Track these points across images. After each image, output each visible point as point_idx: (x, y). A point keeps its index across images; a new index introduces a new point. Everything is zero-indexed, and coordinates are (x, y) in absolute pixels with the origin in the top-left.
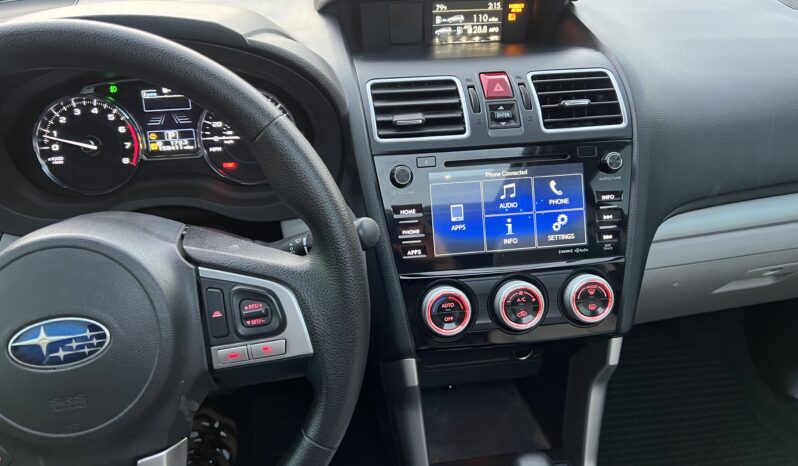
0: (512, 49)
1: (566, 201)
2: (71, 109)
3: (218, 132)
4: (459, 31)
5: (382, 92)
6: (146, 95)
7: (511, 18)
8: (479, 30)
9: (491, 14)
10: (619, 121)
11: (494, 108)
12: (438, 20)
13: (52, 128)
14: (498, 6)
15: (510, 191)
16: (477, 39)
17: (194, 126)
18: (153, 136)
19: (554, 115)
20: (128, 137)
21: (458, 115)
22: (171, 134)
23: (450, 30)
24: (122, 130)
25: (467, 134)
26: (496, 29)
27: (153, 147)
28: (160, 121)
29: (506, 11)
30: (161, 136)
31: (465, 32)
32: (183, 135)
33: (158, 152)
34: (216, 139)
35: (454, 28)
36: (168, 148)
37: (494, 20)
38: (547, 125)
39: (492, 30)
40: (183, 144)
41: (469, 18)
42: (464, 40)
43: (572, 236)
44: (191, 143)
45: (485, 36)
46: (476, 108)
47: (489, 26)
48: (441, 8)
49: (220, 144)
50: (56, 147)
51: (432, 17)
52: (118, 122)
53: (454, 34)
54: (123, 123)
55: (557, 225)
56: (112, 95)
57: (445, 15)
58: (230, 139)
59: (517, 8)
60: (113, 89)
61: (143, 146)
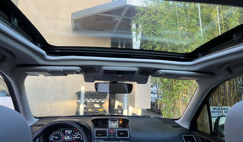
0: (120, 127)
2: (56, 132)
3: (75, 137)
4: (112, 125)
5: (97, 131)
6: (66, 131)
7: (120, 123)
8: (115, 125)
9: (117, 122)
10: (128, 137)
11: (111, 134)
12: (109, 123)
13: (52, 135)
14: (118, 121)
17: (71, 136)
18: (65, 137)
19: (119, 135)
20: (62, 137)
21: (106, 134)
22: (68, 137)
25: (107, 137)
27: (65, 138)
28: (67, 135)
30: (66, 137)
31: (113, 125)
32: (69, 137)
33: (65, 139)
34: (74, 138)
36: (67, 139)
37: (118, 123)
38: (118, 137)
40: (69, 138)
41: (114, 123)
42: (113, 126)
45: (116, 126)
46: (108, 134)
47: (117, 124)
48: (110, 121)
50: (52, 138)
52: (61, 135)
58: (76, 138)
59: (121, 122)
60: (62, 130)
61: (64, 138)
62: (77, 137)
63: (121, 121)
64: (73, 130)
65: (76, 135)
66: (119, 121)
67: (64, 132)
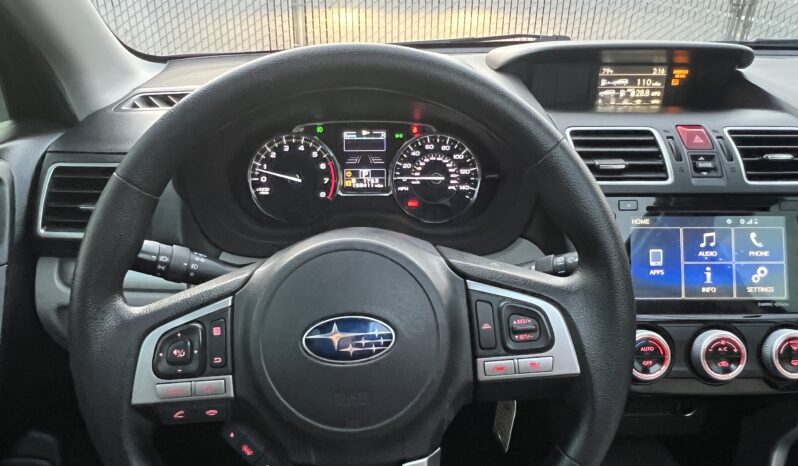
1: (766, 254)
2: (281, 146)
3: (407, 172)
4: (622, 93)
6: (348, 135)
7: (675, 83)
8: (642, 93)
9: (655, 79)
11: (695, 158)
12: (604, 82)
13: (263, 162)
14: (662, 72)
15: (710, 240)
16: (638, 102)
17: (386, 166)
18: (348, 173)
20: (326, 173)
21: (659, 162)
22: (365, 172)
23: (614, 92)
24: (323, 166)
25: (670, 181)
26: (658, 94)
27: (348, 184)
28: (356, 160)
29: (670, 76)
30: (355, 174)
31: (628, 95)
32: (374, 174)
33: (351, 189)
34: (405, 179)
35: (618, 90)
36: (361, 185)
37: (657, 84)
38: (750, 178)
39: (654, 94)
40: (375, 182)
41: (633, 81)
42: (625, 102)
43: (771, 290)
44: (381, 181)
45: (647, 100)
46: (678, 157)
47: (652, 90)
48: (608, 71)
49: (408, 183)
50: (264, 179)
51: (597, 80)
52: (320, 159)
53: (617, 96)
54: (325, 161)
55: (757, 277)
56: (318, 135)
57: (610, 78)
58: (417, 179)
59: (681, 74)
60: (320, 130)
61: (340, 183)
62: (424, 172)
63: (681, 66)
64: (391, 130)
65: (413, 160)
66: (671, 66)
67: (332, 139)
